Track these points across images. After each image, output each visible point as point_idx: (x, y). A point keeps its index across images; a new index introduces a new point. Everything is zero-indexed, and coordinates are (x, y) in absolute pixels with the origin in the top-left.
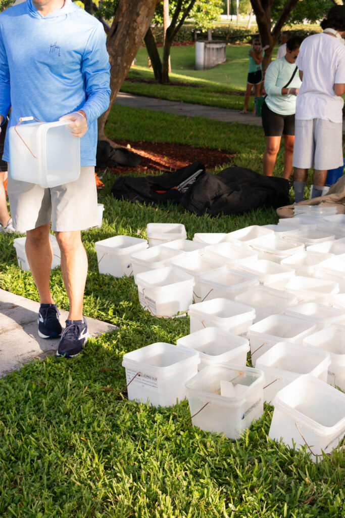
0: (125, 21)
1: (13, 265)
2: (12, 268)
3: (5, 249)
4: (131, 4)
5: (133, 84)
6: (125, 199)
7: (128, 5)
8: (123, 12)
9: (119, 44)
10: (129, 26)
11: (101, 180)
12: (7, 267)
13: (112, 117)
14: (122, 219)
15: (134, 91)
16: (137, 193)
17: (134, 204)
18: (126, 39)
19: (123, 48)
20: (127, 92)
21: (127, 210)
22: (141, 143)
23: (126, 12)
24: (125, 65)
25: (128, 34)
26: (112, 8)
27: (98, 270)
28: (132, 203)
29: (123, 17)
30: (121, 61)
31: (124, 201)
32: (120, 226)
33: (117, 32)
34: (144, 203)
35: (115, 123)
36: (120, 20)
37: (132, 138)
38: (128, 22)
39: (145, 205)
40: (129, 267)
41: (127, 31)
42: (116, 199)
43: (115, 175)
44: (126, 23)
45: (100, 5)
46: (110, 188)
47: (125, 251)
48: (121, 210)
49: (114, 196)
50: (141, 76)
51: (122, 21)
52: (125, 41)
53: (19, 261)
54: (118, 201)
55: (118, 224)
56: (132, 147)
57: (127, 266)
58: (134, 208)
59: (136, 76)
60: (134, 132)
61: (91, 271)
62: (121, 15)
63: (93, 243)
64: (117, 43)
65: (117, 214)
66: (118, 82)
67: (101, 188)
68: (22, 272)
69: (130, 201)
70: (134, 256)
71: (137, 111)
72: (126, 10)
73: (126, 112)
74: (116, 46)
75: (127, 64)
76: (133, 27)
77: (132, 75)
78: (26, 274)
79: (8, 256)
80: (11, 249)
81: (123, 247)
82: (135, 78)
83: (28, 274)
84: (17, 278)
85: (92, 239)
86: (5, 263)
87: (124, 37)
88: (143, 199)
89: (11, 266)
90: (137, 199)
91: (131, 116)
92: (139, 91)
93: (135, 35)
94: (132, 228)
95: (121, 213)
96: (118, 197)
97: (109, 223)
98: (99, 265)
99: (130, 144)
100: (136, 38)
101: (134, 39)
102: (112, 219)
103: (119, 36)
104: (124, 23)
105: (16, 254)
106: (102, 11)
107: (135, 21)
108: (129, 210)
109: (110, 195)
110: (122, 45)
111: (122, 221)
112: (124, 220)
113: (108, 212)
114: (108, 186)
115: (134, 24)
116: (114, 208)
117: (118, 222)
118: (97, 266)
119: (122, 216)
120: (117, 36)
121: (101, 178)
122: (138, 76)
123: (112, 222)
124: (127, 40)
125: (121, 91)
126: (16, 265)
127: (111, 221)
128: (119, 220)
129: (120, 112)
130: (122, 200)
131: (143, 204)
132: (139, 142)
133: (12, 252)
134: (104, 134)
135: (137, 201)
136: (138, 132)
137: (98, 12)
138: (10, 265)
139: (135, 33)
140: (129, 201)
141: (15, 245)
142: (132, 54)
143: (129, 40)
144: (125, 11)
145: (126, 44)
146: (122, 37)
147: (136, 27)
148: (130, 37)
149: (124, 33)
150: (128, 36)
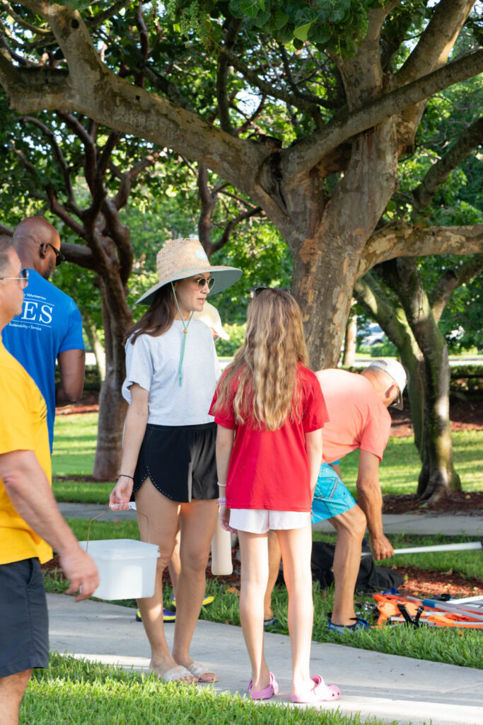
0: (315, 320)
4: (323, 290)
7: (317, 292)
10: (323, 331)
18: (320, 354)
25: (323, 345)
38: (320, 324)
41: (321, 339)
44: (317, 324)
72: (315, 300)
76: (329, 331)
107: (331, 321)
115: (329, 326)
124: (323, 356)
139: (332, 342)
144: (313, 302)
145: (321, 363)
146: (313, 349)
147: (333, 332)
148: (326, 349)
149: (316, 343)
150: (322, 349)
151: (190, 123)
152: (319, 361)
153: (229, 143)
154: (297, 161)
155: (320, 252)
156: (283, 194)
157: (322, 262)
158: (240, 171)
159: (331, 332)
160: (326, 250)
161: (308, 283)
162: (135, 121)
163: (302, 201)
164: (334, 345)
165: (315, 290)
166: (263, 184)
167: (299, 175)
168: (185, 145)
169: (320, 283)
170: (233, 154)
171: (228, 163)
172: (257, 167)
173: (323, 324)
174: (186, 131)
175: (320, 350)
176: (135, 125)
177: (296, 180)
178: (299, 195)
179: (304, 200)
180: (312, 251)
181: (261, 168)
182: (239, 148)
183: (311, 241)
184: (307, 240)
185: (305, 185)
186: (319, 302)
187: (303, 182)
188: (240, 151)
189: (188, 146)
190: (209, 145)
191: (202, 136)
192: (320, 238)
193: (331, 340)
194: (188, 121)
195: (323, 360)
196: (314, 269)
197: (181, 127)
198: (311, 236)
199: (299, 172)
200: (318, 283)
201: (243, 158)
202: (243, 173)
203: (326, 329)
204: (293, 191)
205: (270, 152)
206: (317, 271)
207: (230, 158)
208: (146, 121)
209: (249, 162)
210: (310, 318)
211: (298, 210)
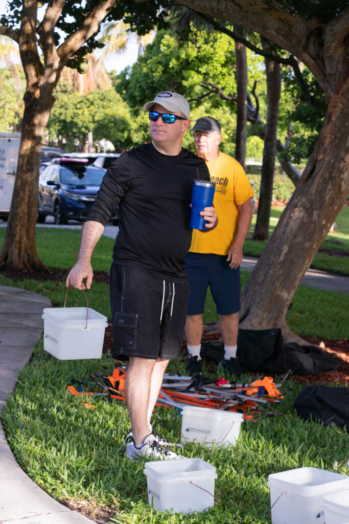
0: (327, 159)
1: (140, 502)
2: (139, 505)
3: (129, 478)
4: (338, 135)
5: (332, 258)
6: (314, 420)
7: (333, 136)
8: (326, 146)
9: (317, 191)
10: (333, 166)
11: (278, 389)
12: (133, 504)
13: (297, 303)
14: (308, 448)
15: (332, 268)
16: (335, 411)
17: (328, 428)
18: (328, 185)
19: (322, 198)
20: (321, 269)
21: (318, 435)
22: (341, 342)
23: (330, 147)
24: (324, 222)
25: (331, 178)
26: (305, 147)
27: (271, 519)
28: (325, 425)
29: (324, 153)
30: (319, 216)
31: (312, 422)
32: (307, 458)
33: (314, 174)
34: (345, 427)
35: (301, 312)
36: (320, 157)
37: (327, 333)
38: (332, 161)
39: (345, 430)
40: (319, 516)
41: (330, 173)
42: (301, 419)
43: (300, 386)
44: (329, 161)
45: (286, 143)
46: (292, 403)
47: (314, 491)
48: (309, 435)
49: (298, 415)
50: (343, 247)
51: (322, 159)
52: (326, 188)
53: (150, 496)
54: (304, 422)
55: (303, 454)
56: (326, 346)
57: (317, 514)
58: (328, 433)
59: (335, 246)
60: (330, 327)
61: (260, 519)
62: (321, 151)
63: (264, 479)
64: (313, 190)
65: (302, 440)
66: (311, 247)
67: (278, 401)
68: (154, 513)
69: (323, 423)
70: (328, 498)
71: (335, 297)
72: (331, 143)
73: (319, 297)
74: (311, 195)
75: (327, 222)
76: (339, 167)
77: (330, 245)
78: (160, 516)
79: (134, 489)
80: (139, 479)
81: (311, 484)
82: (335, 249)
83: (162, 517)
84: (146, 521)
85: (262, 473)
86: (129, 499)
87: (325, 181)
88: (342, 421)
89: (137, 504)
90: (334, 420)
91: (325, 303)
92: (339, 269)
93: (342, 179)
94: (324, 461)
95: (308, 439)
96: (305, 417)
97: (289, 452)
98: (273, 510)
99: (324, 342)
100: (343, 184)
101: (340, 186)
102: (294, 447)
103: (317, 180)
104: (326, 162)
105: (146, 485)
106: (289, 151)
107: (343, 159)
108: (320, 436)
109: (292, 413)
110: (321, 193)
111: (309, 451)
112: (312, 450)
113: (288, 436)
114: (289, 400)
115: (340, 163)
116: (297, 432)
117: (303, 452)
118: (269, 513)
119: (310, 444)
120: (313, 180)
121: (280, 385)
122: (339, 247)
123: (294, 451)
124: (330, 187)
125: (312, 267)
126: (146, 502)
127: (292, 449)
128: (305, 448)
129: (310, 297)
130: (309, 421)
131: (342, 429)
132: (339, 340)
133: (140, 483)
134: (285, 324)
135: (333, 424)
136: (337, 328)
137: (283, 152)
138: (136, 501)
139: (342, 176)
140: (320, 423)
141: (146, 472)
142: (336, 208)
143: (332, 186)
144: (328, 145)
145: (327, 192)
146: (321, 181)
147: (343, 168)
148: (333, 182)
149: (324, 176)
150: (330, 181)
151: (252, 5)
152: (326, 191)
153: (284, 20)
154: (330, 33)
155: (340, 105)
156: (324, 59)
157: (341, 113)
158: (291, 42)
159: (341, 168)
160: (346, 104)
161: (328, 129)
162: (210, 5)
163: (335, 65)
164: (343, 178)
165: (332, 135)
166: (310, 52)
167: (334, 44)
168: (249, 23)
169: (337, 129)
170: (286, 29)
171: (283, 36)
172: (305, 38)
173: (335, 161)
174: (247, 12)
175: (328, 181)
176: (210, 8)
177: (332, 48)
178: (334, 60)
179: (337, 64)
180: (335, 104)
181: (308, 39)
182: (292, 24)
183: (336, 96)
184: (334, 96)
185: (340, 52)
186: (333, 144)
187: (338, 50)
188: (293, 26)
189: (251, 23)
190: (266, 22)
191: (261, 15)
192: (342, 94)
193: (341, 174)
194: (251, 4)
195: (329, 190)
196: (333, 119)
197: (244, 9)
198: (337, 93)
199: (333, 42)
200: (335, 130)
201: (294, 31)
202: (294, 43)
203: (336, 166)
204: (331, 58)
205: (315, 27)
206: (336, 120)
207: (284, 32)
208: (218, 5)
209: (299, 35)
210: (324, 156)
211: (332, 72)
